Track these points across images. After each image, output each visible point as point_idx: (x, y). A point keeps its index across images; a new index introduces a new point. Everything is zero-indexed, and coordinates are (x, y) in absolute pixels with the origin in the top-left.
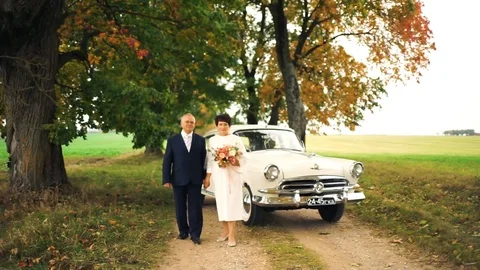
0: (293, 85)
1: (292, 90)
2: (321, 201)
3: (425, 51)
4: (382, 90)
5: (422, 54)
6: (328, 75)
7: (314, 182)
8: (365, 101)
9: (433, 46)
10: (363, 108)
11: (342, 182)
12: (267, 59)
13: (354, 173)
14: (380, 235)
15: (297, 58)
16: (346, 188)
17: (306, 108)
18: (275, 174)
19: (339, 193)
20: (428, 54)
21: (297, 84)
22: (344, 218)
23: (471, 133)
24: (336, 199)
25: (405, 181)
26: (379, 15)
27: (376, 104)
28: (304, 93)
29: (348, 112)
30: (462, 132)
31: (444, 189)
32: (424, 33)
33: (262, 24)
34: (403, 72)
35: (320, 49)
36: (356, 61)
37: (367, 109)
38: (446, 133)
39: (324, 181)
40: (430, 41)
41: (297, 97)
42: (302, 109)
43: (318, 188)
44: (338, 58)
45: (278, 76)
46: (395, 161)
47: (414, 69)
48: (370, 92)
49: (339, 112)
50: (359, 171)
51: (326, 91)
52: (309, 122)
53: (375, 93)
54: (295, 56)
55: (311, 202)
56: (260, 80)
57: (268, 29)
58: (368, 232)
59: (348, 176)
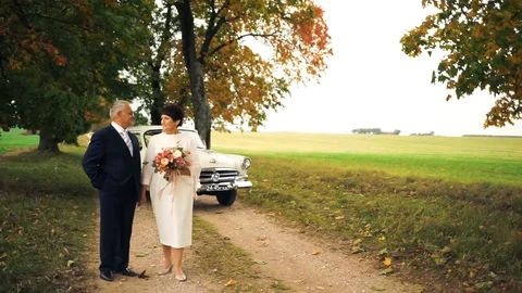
0: (199, 83)
1: (198, 88)
2: (217, 187)
3: (323, 56)
4: (285, 90)
5: (321, 59)
6: (234, 73)
7: (212, 173)
8: (269, 100)
9: (331, 52)
10: (267, 107)
11: (234, 173)
12: (173, 54)
13: (243, 165)
14: (261, 213)
15: (203, 56)
16: (237, 178)
17: (212, 106)
19: (232, 181)
20: (327, 59)
21: (202, 83)
22: (235, 203)
23: (377, 131)
24: (230, 186)
25: (293, 175)
26: (282, 18)
27: (279, 104)
28: (209, 91)
29: (252, 112)
30: (369, 131)
31: (322, 180)
32: (323, 39)
33: (168, 15)
34: (304, 73)
35: (227, 48)
36: (263, 59)
37: (270, 108)
38: (354, 131)
39: (220, 172)
40: (328, 47)
41: (203, 96)
42: (208, 107)
43: (214, 177)
44: (244, 58)
45: (184, 72)
46: (291, 158)
47: (314, 72)
48: (274, 92)
49: (244, 111)
50: (248, 164)
51: (232, 89)
52: (216, 121)
53: (279, 92)
54: (201, 53)
55: (209, 188)
56: (166, 74)
57: (175, 21)
58: (252, 211)
59: (239, 169)
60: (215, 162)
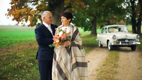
7: (125, 39)
18: (115, 37)
19: (132, 42)
39: (128, 39)
50: (139, 37)
59: (136, 38)
60: (127, 36)
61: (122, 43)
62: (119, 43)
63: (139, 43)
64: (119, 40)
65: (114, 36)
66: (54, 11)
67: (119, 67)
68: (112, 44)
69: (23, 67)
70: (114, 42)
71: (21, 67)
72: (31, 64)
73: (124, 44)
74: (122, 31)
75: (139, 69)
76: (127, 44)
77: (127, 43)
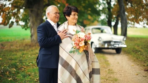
7: (111, 42)
59: (122, 41)
60: (112, 38)
61: (108, 45)
62: (105, 45)
63: (125, 46)
64: (105, 42)
65: (100, 38)
66: (32, 8)
67: (115, 72)
68: (98, 46)
69: (6, 73)
70: (100, 44)
71: (3, 74)
72: (14, 70)
73: (110, 47)
74: (105, 33)
75: (137, 75)
76: (113, 47)
77: (113, 45)
